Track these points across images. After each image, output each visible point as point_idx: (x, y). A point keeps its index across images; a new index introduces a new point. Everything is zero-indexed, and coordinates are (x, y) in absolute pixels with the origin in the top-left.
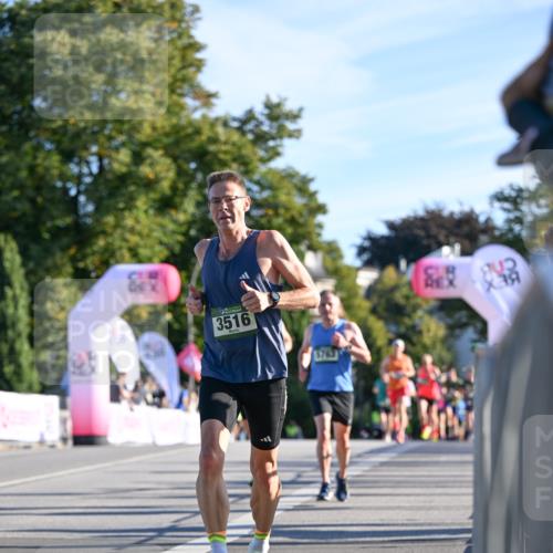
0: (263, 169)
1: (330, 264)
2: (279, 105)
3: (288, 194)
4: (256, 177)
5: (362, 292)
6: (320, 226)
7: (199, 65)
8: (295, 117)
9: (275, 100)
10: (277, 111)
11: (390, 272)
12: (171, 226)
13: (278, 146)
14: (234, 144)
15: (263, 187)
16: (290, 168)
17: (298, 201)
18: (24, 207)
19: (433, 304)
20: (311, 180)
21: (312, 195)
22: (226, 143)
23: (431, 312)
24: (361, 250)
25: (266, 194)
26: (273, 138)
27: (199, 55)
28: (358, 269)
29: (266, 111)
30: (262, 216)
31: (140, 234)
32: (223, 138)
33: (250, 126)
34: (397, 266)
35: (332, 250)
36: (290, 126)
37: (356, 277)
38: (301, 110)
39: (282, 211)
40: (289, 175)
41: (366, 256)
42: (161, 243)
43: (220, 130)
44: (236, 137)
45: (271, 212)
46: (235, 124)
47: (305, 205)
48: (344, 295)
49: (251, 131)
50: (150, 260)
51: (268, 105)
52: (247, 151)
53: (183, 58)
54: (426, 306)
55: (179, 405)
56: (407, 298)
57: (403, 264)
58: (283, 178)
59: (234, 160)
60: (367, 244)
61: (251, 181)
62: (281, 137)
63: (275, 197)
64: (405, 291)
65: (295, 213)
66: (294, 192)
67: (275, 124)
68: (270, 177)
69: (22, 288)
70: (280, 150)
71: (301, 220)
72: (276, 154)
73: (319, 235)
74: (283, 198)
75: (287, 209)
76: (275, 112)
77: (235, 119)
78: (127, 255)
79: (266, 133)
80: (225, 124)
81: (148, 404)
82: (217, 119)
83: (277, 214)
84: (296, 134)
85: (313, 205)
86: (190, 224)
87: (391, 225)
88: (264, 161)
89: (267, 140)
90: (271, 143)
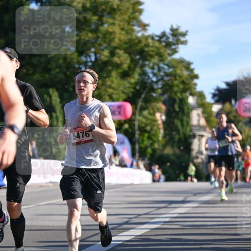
0: (169, 58)
1: (200, 102)
2: (177, 29)
3: (181, 70)
4: (166, 62)
5: (214, 115)
6: (196, 85)
7: (140, 11)
8: (184, 35)
9: (175, 27)
10: (176, 32)
11: (228, 105)
12: (128, 85)
13: (176, 48)
14: (156, 47)
15: (169, 67)
16: (182, 58)
17: (186, 73)
18: (62, 76)
19: (247, 120)
20: (191, 64)
21: (192, 70)
22: (152, 47)
23: (246, 124)
24: (214, 96)
25: (171, 70)
26: (174, 45)
27: (140, 7)
28: (213, 104)
29: (171, 32)
30: (169, 80)
31: (114, 89)
32: (151, 44)
33: (163, 39)
34: (231, 102)
35: (201, 96)
36: (182, 39)
37: (212, 108)
38: (187, 31)
39: (177, 78)
40: (181, 61)
41: (216, 98)
42: (123, 92)
43: (150, 41)
44: (157, 44)
45: (173, 78)
46: (157, 38)
47: (189, 75)
48: (206, 116)
49: (164, 41)
50: (118, 100)
51: (172, 29)
52: (162, 50)
53: (133, 8)
54: (243, 121)
55: (131, 166)
56: (235, 117)
57: (233, 102)
58: (178, 63)
59: (156, 54)
60: (217, 93)
61: (164, 64)
62: (178, 44)
63: (175, 71)
64: (234, 114)
65: (184, 79)
66: (184, 69)
67: (175, 38)
68: (173, 62)
69: (60, 113)
70: (177, 49)
71: (187, 82)
72: (175, 51)
73: (195, 89)
74: (178, 72)
75: (180, 77)
76: (175, 32)
77: (157, 36)
78: (108, 98)
79: (170, 42)
80: (152, 38)
81: (117, 165)
82: (149, 36)
83: (176, 79)
84: (185, 43)
85: (192, 75)
86: (136, 84)
87: (228, 84)
88: (170, 55)
89: (171, 45)
90: (173, 47)
